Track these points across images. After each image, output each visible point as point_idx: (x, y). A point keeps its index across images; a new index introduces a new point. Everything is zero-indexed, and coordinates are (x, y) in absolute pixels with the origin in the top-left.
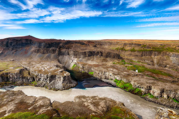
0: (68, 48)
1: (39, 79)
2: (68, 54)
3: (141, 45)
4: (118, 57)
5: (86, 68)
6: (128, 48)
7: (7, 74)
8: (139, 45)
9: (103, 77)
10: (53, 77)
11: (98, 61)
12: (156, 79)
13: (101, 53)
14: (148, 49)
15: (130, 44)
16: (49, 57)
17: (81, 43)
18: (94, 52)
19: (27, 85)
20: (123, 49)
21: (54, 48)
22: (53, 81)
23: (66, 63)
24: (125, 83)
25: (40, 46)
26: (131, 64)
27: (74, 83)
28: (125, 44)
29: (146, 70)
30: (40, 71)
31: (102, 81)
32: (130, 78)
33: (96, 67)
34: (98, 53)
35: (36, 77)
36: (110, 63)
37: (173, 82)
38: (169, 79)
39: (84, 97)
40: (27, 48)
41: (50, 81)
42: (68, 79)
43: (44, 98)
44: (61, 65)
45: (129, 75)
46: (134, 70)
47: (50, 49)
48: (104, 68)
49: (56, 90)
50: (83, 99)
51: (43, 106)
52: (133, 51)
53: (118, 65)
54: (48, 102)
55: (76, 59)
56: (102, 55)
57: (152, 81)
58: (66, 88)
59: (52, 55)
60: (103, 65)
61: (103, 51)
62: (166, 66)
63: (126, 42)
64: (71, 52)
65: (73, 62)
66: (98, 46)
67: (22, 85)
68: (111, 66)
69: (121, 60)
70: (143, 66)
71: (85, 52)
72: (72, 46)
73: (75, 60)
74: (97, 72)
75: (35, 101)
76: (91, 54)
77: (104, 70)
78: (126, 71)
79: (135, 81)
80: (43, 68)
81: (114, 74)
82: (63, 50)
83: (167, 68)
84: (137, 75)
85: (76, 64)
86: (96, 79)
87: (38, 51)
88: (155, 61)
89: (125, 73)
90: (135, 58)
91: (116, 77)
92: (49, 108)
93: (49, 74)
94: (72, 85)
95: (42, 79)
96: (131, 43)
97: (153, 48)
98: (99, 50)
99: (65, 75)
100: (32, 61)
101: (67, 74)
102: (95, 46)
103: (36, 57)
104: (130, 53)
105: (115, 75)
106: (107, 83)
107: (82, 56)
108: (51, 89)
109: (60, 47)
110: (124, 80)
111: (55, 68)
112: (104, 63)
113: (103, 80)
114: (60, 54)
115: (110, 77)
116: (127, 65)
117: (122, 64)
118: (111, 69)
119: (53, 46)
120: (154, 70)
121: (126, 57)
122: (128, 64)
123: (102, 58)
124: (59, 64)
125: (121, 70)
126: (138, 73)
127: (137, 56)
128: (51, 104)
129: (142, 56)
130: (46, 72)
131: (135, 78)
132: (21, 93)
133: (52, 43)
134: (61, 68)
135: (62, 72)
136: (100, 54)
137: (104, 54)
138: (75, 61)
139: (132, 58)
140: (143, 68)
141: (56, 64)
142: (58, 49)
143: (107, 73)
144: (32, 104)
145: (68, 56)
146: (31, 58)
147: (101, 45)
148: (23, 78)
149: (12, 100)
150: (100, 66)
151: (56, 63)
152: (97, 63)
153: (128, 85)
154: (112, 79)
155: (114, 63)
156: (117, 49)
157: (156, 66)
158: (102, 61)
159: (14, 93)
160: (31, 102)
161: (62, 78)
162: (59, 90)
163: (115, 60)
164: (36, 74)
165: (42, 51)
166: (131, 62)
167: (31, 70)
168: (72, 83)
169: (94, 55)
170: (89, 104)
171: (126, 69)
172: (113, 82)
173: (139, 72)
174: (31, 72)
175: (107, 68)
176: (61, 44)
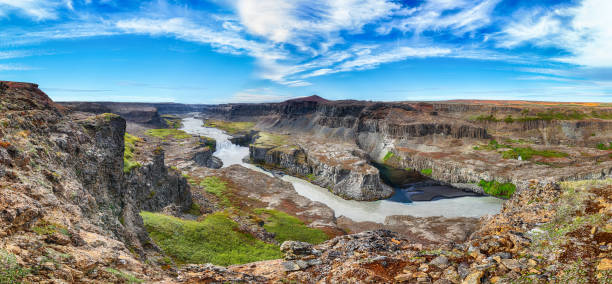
0: (378, 118)
1: (320, 173)
2: (378, 130)
3: (520, 110)
4: (484, 135)
5: (416, 160)
6: (500, 116)
7: (279, 153)
8: (518, 110)
9: (454, 178)
10: (343, 173)
11: (442, 145)
12: (551, 166)
13: (448, 127)
14: (533, 117)
15: (503, 109)
16: (340, 134)
17: (405, 107)
18: (433, 126)
19: (300, 177)
20: (491, 119)
21: (350, 117)
22: (343, 181)
23: (372, 148)
24: (501, 185)
25: (327, 114)
26: (508, 147)
27: (387, 190)
28: (494, 110)
29: (535, 153)
30: (323, 158)
31: (452, 187)
32: (509, 173)
33: (437, 158)
34: (441, 127)
35: (316, 167)
36: (468, 148)
37: (571, 164)
38: (567, 160)
39: (409, 218)
40: (308, 116)
41: (339, 179)
42: (374, 181)
43: (322, 206)
44: (362, 152)
45: (507, 168)
46: (516, 158)
47: (345, 118)
48: (456, 160)
49: (348, 198)
50: (406, 222)
51: (319, 218)
52: (509, 121)
53: (484, 152)
54: (330, 214)
55: (393, 141)
56: (449, 133)
57: (545, 171)
58: (367, 198)
59: (347, 131)
60: (453, 153)
61: (452, 123)
62: (559, 143)
63: (496, 104)
64: (384, 126)
65: (386, 147)
66: (441, 114)
67: (294, 174)
68: (470, 154)
69: (489, 141)
70: (530, 148)
71: (413, 127)
72: (386, 114)
73: (392, 144)
74: (440, 169)
75: (309, 205)
76: (427, 131)
77: (455, 164)
78: (501, 162)
79: (519, 178)
80: (327, 154)
81: (478, 170)
82: (368, 122)
83: (561, 146)
84: (521, 166)
85: (392, 151)
86: (437, 184)
87: (323, 122)
88: (545, 136)
89: (499, 165)
90: (515, 135)
91: (482, 175)
92: (330, 224)
93: (338, 167)
94: (383, 194)
95: (324, 173)
96: (505, 107)
97: (539, 115)
98: (443, 121)
99: (368, 172)
100: (313, 139)
101: (372, 170)
102: (435, 114)
103: (320, 133)
104: (504, 125)
105: (481, 171)
106: (464, 190)
107: (406, 135)
108: (338, 194)
109: (363, 116)
110: (500, 180)
111: (349, 156)
112: (455, 148)
113: (455, 185)
114: (362, 128)
115: (469, 178)
116: (501, 150)
117: (493, 149)
118: (471, 161)
119: (350, 114)
120: (546, 151)
121: (498, 135)
122: (502, 147)
123: (451, 139)
124: (357, 149)
125: (490, 160)
126: (523, 162)
127: (517, 130)
128: (334, 219)
129: (525, 129)
130: (332, 163)
131: (518, 173)
132: (290, 186)
133: (348, 108)
134: (361, 158)
135: (362, 165)
136: (445, 130)
137: (454, 131)
138: (392, 146)
139: (510, 135)
140: (530, 152)
141: (351, 149)
142: (357, 119)
143: (463, 171)
144: (302, 209)
145: (376, 134)
146: (313, 133)
147: (447, 110)
148: (297, 164)
149: (277, 193)
150: (447, 155)
151: (353, 147)
152: (440, 151)
153: (507, 187)
154: (473, 182)
155: (476, 148)
156: (481, 120)
157: (547, 146)
158: (451, 146)
159: (282, 184)
160: (301, 205)
161: (361, 179)
162: (353, 198)
163: (478, 142)
164: (316, 162)
165: (330, 121)
166: (508, 143)
167: (310, 153)
168: (382, 190)
169: (431, 133)
170: (422, 230)
171: (501, 158)
172: (476, 187)
173: (523, 159)
174: (309, 158)
175: (462, 159)
176: (364, 110)
